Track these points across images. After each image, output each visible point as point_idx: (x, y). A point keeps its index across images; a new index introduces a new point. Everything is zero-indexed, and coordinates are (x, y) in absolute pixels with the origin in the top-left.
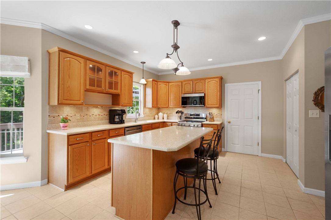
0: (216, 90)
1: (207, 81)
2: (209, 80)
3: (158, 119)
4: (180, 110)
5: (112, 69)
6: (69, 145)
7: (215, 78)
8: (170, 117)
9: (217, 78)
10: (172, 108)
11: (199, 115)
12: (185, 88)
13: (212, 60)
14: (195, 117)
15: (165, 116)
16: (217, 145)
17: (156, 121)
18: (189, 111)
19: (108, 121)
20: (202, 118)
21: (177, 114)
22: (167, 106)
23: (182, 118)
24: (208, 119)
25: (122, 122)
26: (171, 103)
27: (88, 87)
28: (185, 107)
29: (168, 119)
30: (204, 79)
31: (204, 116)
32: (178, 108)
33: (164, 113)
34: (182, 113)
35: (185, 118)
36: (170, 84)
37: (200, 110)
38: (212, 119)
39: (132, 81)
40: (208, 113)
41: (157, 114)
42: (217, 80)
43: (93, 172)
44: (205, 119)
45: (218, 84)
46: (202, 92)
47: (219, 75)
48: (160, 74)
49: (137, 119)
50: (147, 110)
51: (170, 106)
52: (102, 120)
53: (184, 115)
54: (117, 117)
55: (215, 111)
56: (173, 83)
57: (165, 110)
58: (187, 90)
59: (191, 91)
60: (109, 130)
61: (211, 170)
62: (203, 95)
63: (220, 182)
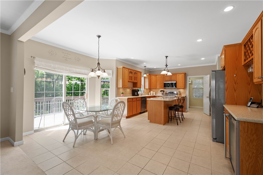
0: (182, 80)
1: (177, 75)
2: (179, 75)
3: (150, 94)
4: (162, 90)
5: (135, 72)
6: (128, 102)
7: (182, 73)
8: (157, 94)
9: (183, 73)
10: (158, 89)
11: (173, 92)
12: (166, 78)
13: (180, 65)
14: (171, 93)
15: (154, 93)
16: (183, 103)
17: (149, 95)
18: (168, 90)
19: (131, 95)
20: (175, 94)
21: (161, 92)
22: (156, 88)
23: (164, 94)
24: (178, 94)
25: (138, 95)
26: (158, 86)
27: (129, 80)
28: (165, 88)
29: (155, 94)
30: (176, 74)
31: (175, 93)
32: (161, 89)
33: (153, 92)
34: (164, 91)
35: (165, 94)
36: (157, 76)
37: (174, 90)
38: (180, 94)
39: (141, 76)
40: (178, 91)
41: (150, 92)
42: (183, 74)
43: (133, 114)
44: (177, 94)
45: (184, 76)
46: (175, 80)
47: (184, 72)
48: (151, 70)
49: (142, 94)
50: (145, 90)
51: (157, 88)
52: (130, 94)
53: (165, 92)
54: (136, 93)
55: (182, 90)
56: (159, 76)
57: (154, 90)
58: (167, 79)
59: (169, 80)
60: (132, 98)
61: (181, 114)
62: (175, 82)
63: (184, 119)
